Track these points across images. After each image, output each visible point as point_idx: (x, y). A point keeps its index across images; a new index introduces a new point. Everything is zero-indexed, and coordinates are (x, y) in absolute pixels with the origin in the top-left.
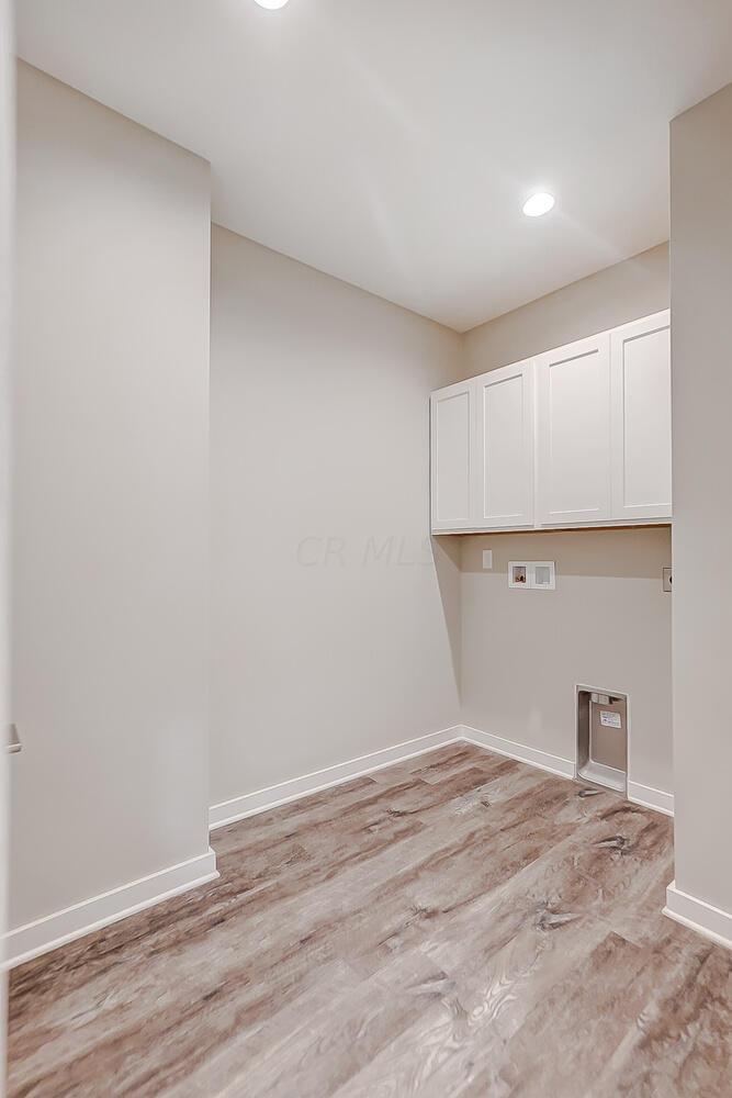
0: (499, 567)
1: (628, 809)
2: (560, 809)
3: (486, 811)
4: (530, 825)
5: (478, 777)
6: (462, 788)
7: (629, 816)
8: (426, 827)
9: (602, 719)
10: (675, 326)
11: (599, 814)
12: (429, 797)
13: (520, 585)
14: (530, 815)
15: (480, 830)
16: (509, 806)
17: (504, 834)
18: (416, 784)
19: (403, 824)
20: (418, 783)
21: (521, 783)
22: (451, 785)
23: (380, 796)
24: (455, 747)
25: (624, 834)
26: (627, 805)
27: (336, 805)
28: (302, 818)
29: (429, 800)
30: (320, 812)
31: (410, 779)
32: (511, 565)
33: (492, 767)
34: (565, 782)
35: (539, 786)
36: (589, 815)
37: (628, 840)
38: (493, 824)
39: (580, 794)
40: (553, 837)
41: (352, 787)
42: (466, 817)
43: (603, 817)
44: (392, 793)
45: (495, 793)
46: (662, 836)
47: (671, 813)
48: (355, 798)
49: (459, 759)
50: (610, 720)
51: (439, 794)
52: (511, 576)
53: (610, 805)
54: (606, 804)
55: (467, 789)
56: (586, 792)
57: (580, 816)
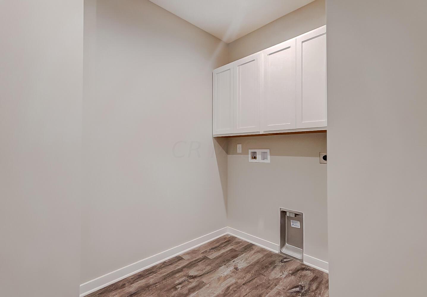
0: (245, 152)
1: (304, 268)
2: (272, 270)
3: (237, 273)
4: (257, 281)
5: (234, 254)
6: (225, 260)
7: (305, 272)
8: (206, 284)
9: (292, 224)
10: (328, 33)
11: (291, 272)
12: (209, 266)
13: (254, 160)
14: (258, 274)
15: (233, 285)
16: (247, 270)
17: (244, 287)
18: (203, 259)
19: (194, 283)
20: (205, 258)
21: (254, 256)
22: (220, 259)
23: (184, 267)
24: (224, 238)
25: (302, 283)
26: (303, 267)
27: (161, 274)
28: (142, 283)
29: (208, 268)
30: (152, 278)
31: (201, 256)
32: (250, 151)
33: (241, 247)
34: (274, 254)
35: (262, 258)
36: (286, 273)
37: (305, 287)
38: (240, 281)
39: (282, 261)
40: (268, 287)
41: (171, 262)
42: (226, 278)
43: (293, 274)
44: (191, 265)
45: (241, 263)
46: (320, 283)
47: (327, 271)
48: (172, 268)
49: (226, 244)
50: (295, 225)
51: (214, 265)
52: (250, 156)
53: (296, 267)
54: (294, 266)
55: (229, 261)
56: (285, 260)
57: (282, 274)
